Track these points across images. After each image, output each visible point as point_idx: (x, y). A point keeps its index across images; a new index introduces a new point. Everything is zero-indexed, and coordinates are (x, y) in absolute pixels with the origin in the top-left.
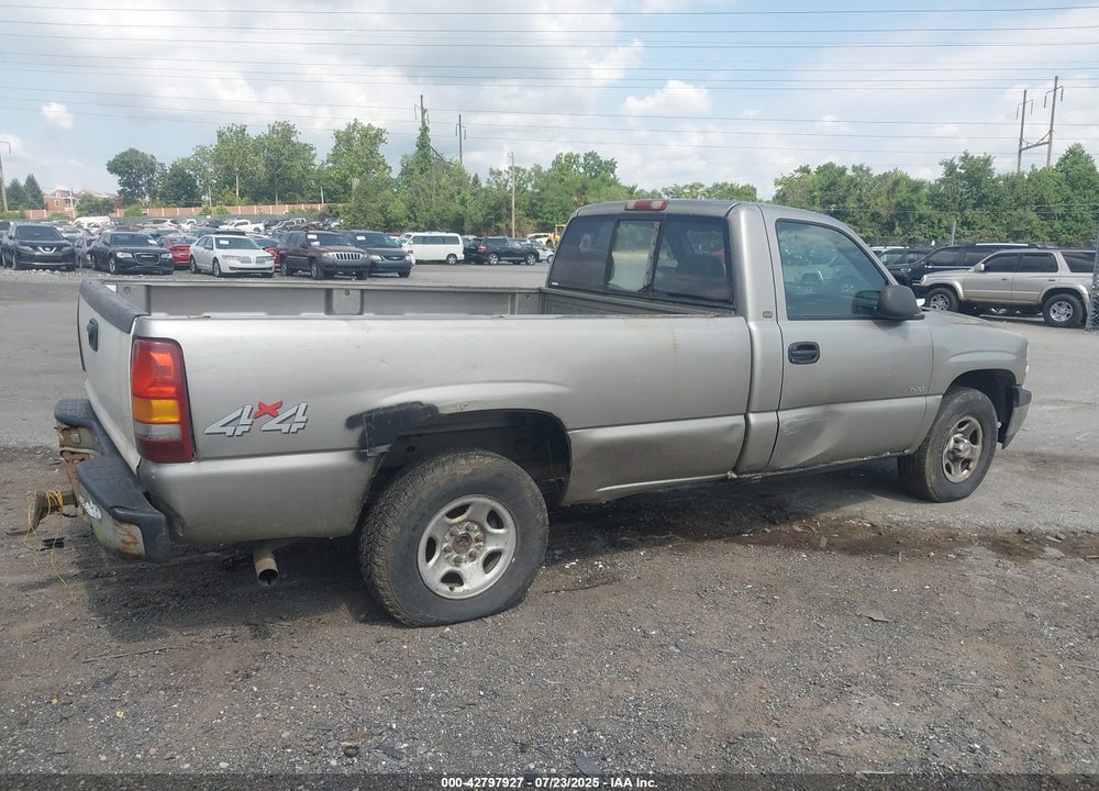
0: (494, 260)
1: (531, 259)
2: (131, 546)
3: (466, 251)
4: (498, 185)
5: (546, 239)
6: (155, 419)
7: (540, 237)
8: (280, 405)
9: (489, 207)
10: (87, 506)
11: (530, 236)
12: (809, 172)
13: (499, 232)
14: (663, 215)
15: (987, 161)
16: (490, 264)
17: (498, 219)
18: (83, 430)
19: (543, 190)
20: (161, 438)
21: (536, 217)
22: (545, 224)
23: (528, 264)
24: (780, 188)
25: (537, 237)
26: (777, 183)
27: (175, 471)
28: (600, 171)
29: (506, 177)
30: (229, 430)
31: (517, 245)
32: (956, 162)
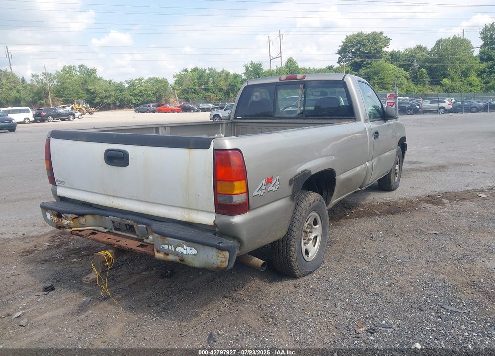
0: (51, 119)
1: (71, 117)
2: (224, 263)
3: (35, 116)
4: (38, 82)
5: (70, 108)
7: (66, 107)
8: (272, 178)
9: (34, 93)
10: (179, 249)
11: (60, 106)
12: (187, 71)
13: (42, 105)
15: (260, 65)
16: (49, 121)
17: (40, 99)
18: (88, 216)
19: (63, 83)
20: (238, 202)
21: (62, 97)
22: (67, 100)
23: (70, 120)
24: (176, 79)
25: (64, 107)
26: (174, 77)
27: (237, 219)
28: (89, 74)
29: (41, 77)
30: (259, 193)
31: (61, 111)
32: (249, 65)
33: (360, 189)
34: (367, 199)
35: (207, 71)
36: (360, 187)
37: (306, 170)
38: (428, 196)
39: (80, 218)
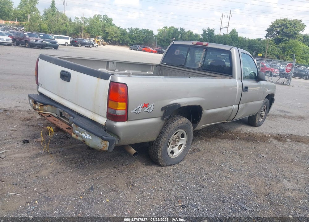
0: (80, 45)
1: (91, 46)
2: (105, 148)
3: (71, 42)
4: (78, 22)
5: (93, 40)
6: (118, 109)
7: (91, 39)
8: (148, 104)
9: (75, 29)
10: (83, 134)
11: (88, 38)
12: (167, 28)
13: (78, 36)
14: (207, 47)
15: (213, 31)
16: (78, 46)
17: (78, 32)
18: (48, 106)
19: (92, 25)
20: (119, 114)
21: (90, 33)
22: (93, 35)
23: (90, 47)
24: (159, 32)
25: (90, 39)
26: (158, 30)
27: (119, 124)
28: (109, 21)
29: (80, 20)
30: (136, 112)
31: (87, 41)
32: (206, 30)
33: (226, 122)
34: (237, 128)
35: (179, 30)
36: (227, 120)
37: (177, 103)
38: (278, 135)
39: (44, 106)
